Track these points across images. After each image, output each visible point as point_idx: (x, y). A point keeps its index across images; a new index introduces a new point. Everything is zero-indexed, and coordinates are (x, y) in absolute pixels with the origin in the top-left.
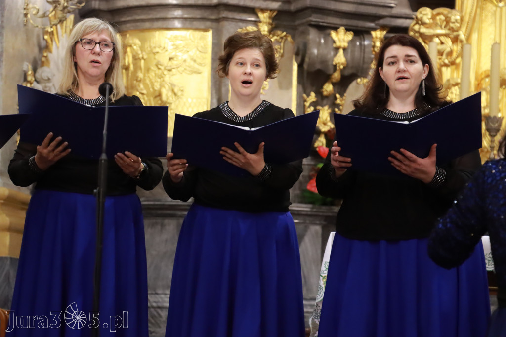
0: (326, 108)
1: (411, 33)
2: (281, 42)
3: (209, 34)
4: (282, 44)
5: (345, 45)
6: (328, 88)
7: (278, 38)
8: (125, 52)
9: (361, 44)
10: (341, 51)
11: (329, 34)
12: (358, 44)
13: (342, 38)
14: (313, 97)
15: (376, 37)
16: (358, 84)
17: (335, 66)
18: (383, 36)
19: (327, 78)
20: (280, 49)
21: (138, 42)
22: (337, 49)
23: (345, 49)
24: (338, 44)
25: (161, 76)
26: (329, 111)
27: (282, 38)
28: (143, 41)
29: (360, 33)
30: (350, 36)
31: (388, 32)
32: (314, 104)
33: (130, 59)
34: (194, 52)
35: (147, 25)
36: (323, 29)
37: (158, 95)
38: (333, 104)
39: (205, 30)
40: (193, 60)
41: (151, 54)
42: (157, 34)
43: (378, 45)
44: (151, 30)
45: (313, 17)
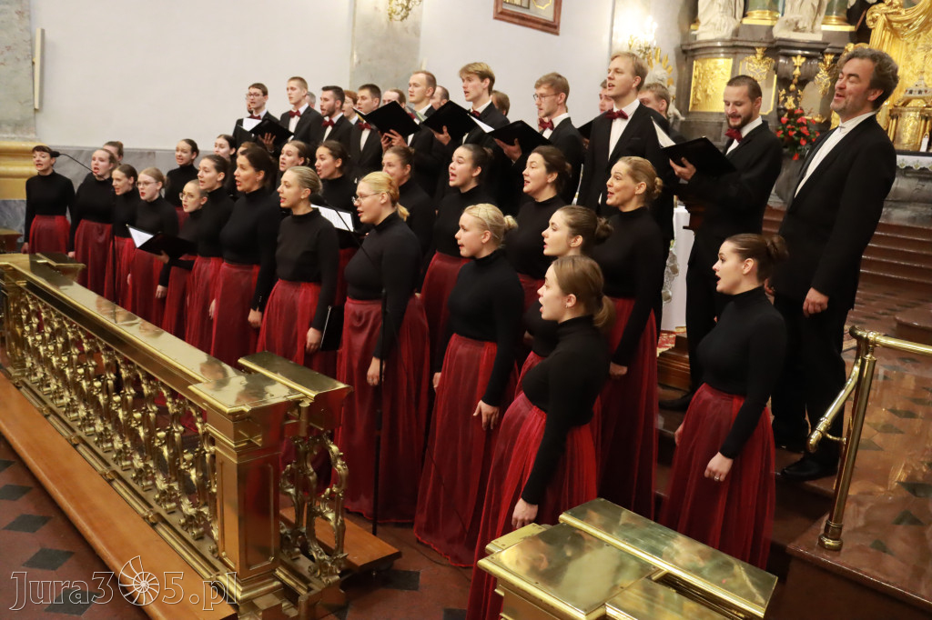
0: (791, 97)
2: (769, 63)
3: (731, 60)
4: (771, 64)
5: (799, 64)
6: (792, 87)
7: (768, 61)
8: (696, 70)
9: (811, 64)
10: (798, 68)
11: (791, 60)
12: (809, 63)
13: (799, 61)
14: (784, 91)
16: (815, 84)
17: (794, 76)
18: (832, 58)
19: (791, 82)
20: (769, 66)
21: (700, 65)
22: (796, 67)
23: (800, 67)
24: (795, 64)
25: (708, 82)
26: (793, 99)
27: (770, 61)
28: (703, 64)
29: (810, 58)
30: (804, 60)
31: (835, 56)
32: (785, 95)
33: (697, 73)
34: (723, 70)
35: (704, 56)
36: (788, 56)
37: (706, 91)
38: (796, 96)
39: (729, 58)
40: (723, 73)
41: (705, 71)
42: (708, 61)
43: (828, 63)
44: (706, 58)
45: (781, 51)
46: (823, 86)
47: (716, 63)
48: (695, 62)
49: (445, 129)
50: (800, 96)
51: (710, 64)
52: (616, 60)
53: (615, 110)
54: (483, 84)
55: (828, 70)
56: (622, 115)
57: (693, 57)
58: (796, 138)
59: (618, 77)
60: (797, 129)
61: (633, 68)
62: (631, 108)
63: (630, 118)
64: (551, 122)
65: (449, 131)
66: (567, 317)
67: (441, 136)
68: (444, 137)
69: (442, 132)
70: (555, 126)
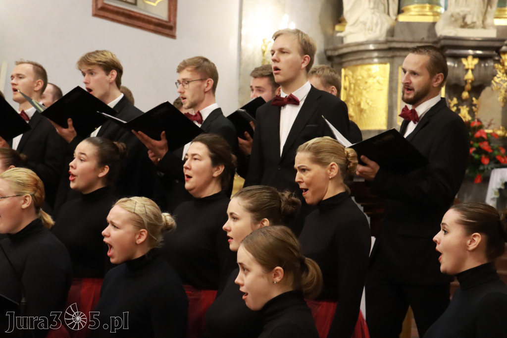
0: (465, 107)
3: (387, 67)
5: (473, 67)
6: (465, 95)
8: (345, 80)
9: (485, 66)
10: (470, 72)
11: (460, 63)
12: (483, 65)
13: (470, 63)
14: (455, 101)
16: (493, 90)
17: (466, 82)
19: (463, 89)
21: (350, 73)
22: (467, 70)
24: (467, 67)
26: (468, 109)
28: (353, 72)
29: (484, 59)
30: (476, 61)
32: (456, 105)
33: (347, 84)
34: (379, 78)
35: (354, 63)
36: (457, 58)
37: (359, 105)
38: (471, 105)
39: (385, 63)
40: (378, 82)
41: (357, 80)
42: (359, 68)
43: (506, 64)
44: (357, 65)
45: (449, 52)
46: (503, 92)
47: (369, 70)
48: (343, 71)
49: (70, 122)
50: (475, 105)
51: (362, 71)
52: (279, 38)
53: (284, 95)
54: (110, 76)
56: (293, 101)
57: (341, 65)
58: (477, 156)
59: (283, 58)
60: (476, 145)
61: (299, 46)
62: (302, 92)
63: (302, 103)
64: (199, 114)
65: (74, 125)
66: (276, 293)
67: (65, 131)
68: (68, 132)
69: (66, 126)
70: (204, 118)
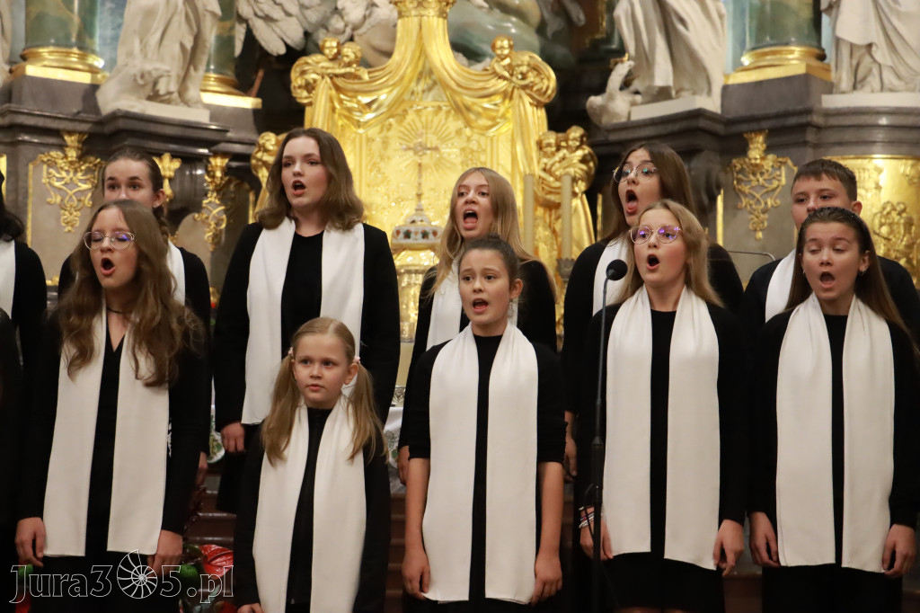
1: (254, 162)
2: (94, 171)
4: (96, 173)
5: (172, 174)
7: (91, 165)
9: (191, 174)
12: (188, 173)
13: (168, 166)
15: (217, 166)
16: (195, 219)
18: (224, 165)
20: (94, 178)
23: (171, 180)
27: (95, 165)
29: (189, 161)
30: (176, 164)
31: (230, 160)
43: (219, 174)
45: (129, 141)
46: (213, 226)
55: (220, 190)
